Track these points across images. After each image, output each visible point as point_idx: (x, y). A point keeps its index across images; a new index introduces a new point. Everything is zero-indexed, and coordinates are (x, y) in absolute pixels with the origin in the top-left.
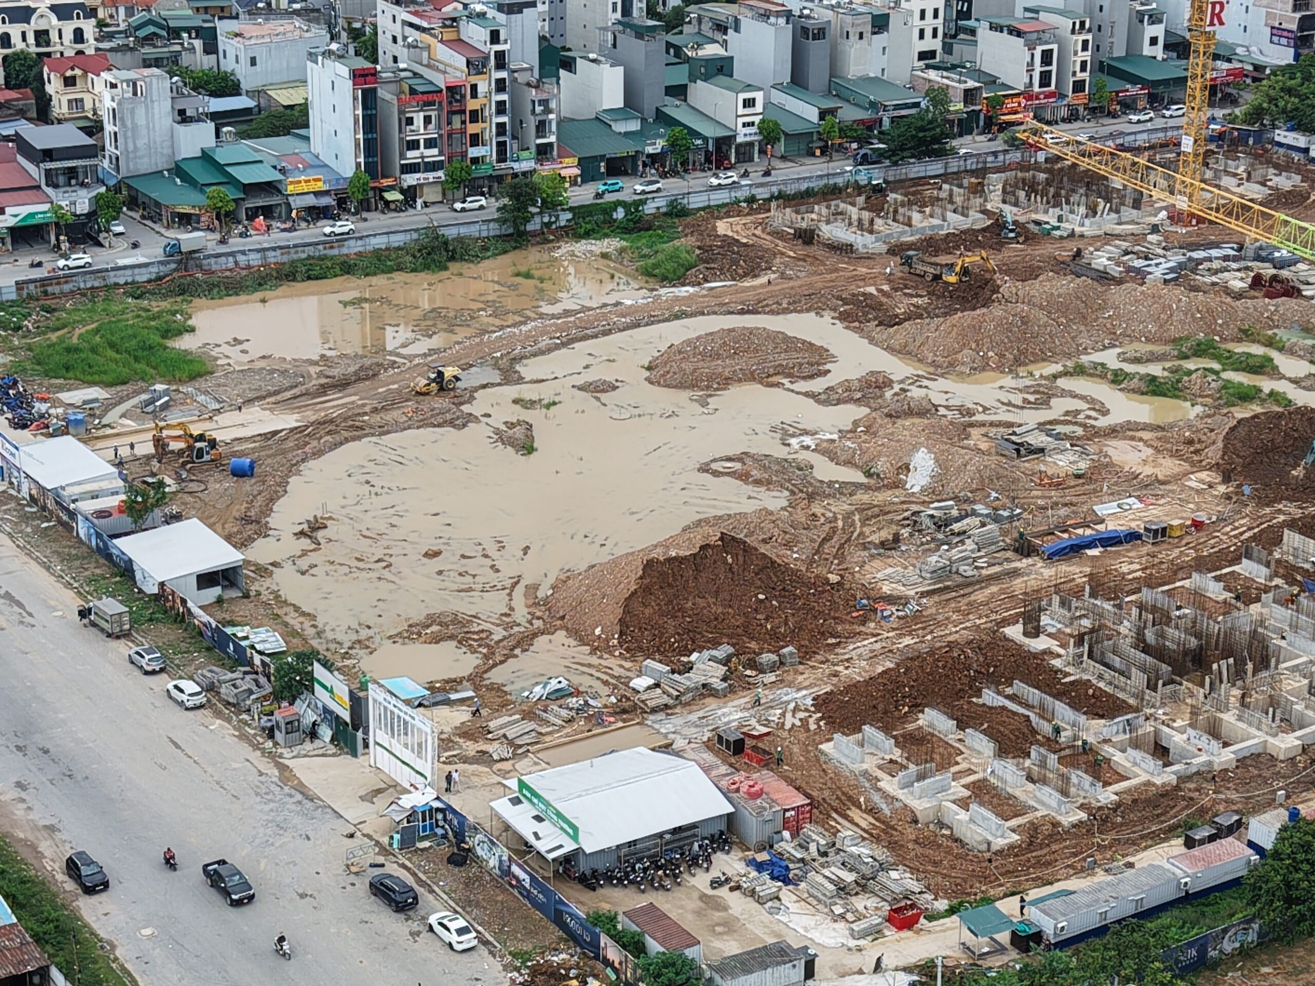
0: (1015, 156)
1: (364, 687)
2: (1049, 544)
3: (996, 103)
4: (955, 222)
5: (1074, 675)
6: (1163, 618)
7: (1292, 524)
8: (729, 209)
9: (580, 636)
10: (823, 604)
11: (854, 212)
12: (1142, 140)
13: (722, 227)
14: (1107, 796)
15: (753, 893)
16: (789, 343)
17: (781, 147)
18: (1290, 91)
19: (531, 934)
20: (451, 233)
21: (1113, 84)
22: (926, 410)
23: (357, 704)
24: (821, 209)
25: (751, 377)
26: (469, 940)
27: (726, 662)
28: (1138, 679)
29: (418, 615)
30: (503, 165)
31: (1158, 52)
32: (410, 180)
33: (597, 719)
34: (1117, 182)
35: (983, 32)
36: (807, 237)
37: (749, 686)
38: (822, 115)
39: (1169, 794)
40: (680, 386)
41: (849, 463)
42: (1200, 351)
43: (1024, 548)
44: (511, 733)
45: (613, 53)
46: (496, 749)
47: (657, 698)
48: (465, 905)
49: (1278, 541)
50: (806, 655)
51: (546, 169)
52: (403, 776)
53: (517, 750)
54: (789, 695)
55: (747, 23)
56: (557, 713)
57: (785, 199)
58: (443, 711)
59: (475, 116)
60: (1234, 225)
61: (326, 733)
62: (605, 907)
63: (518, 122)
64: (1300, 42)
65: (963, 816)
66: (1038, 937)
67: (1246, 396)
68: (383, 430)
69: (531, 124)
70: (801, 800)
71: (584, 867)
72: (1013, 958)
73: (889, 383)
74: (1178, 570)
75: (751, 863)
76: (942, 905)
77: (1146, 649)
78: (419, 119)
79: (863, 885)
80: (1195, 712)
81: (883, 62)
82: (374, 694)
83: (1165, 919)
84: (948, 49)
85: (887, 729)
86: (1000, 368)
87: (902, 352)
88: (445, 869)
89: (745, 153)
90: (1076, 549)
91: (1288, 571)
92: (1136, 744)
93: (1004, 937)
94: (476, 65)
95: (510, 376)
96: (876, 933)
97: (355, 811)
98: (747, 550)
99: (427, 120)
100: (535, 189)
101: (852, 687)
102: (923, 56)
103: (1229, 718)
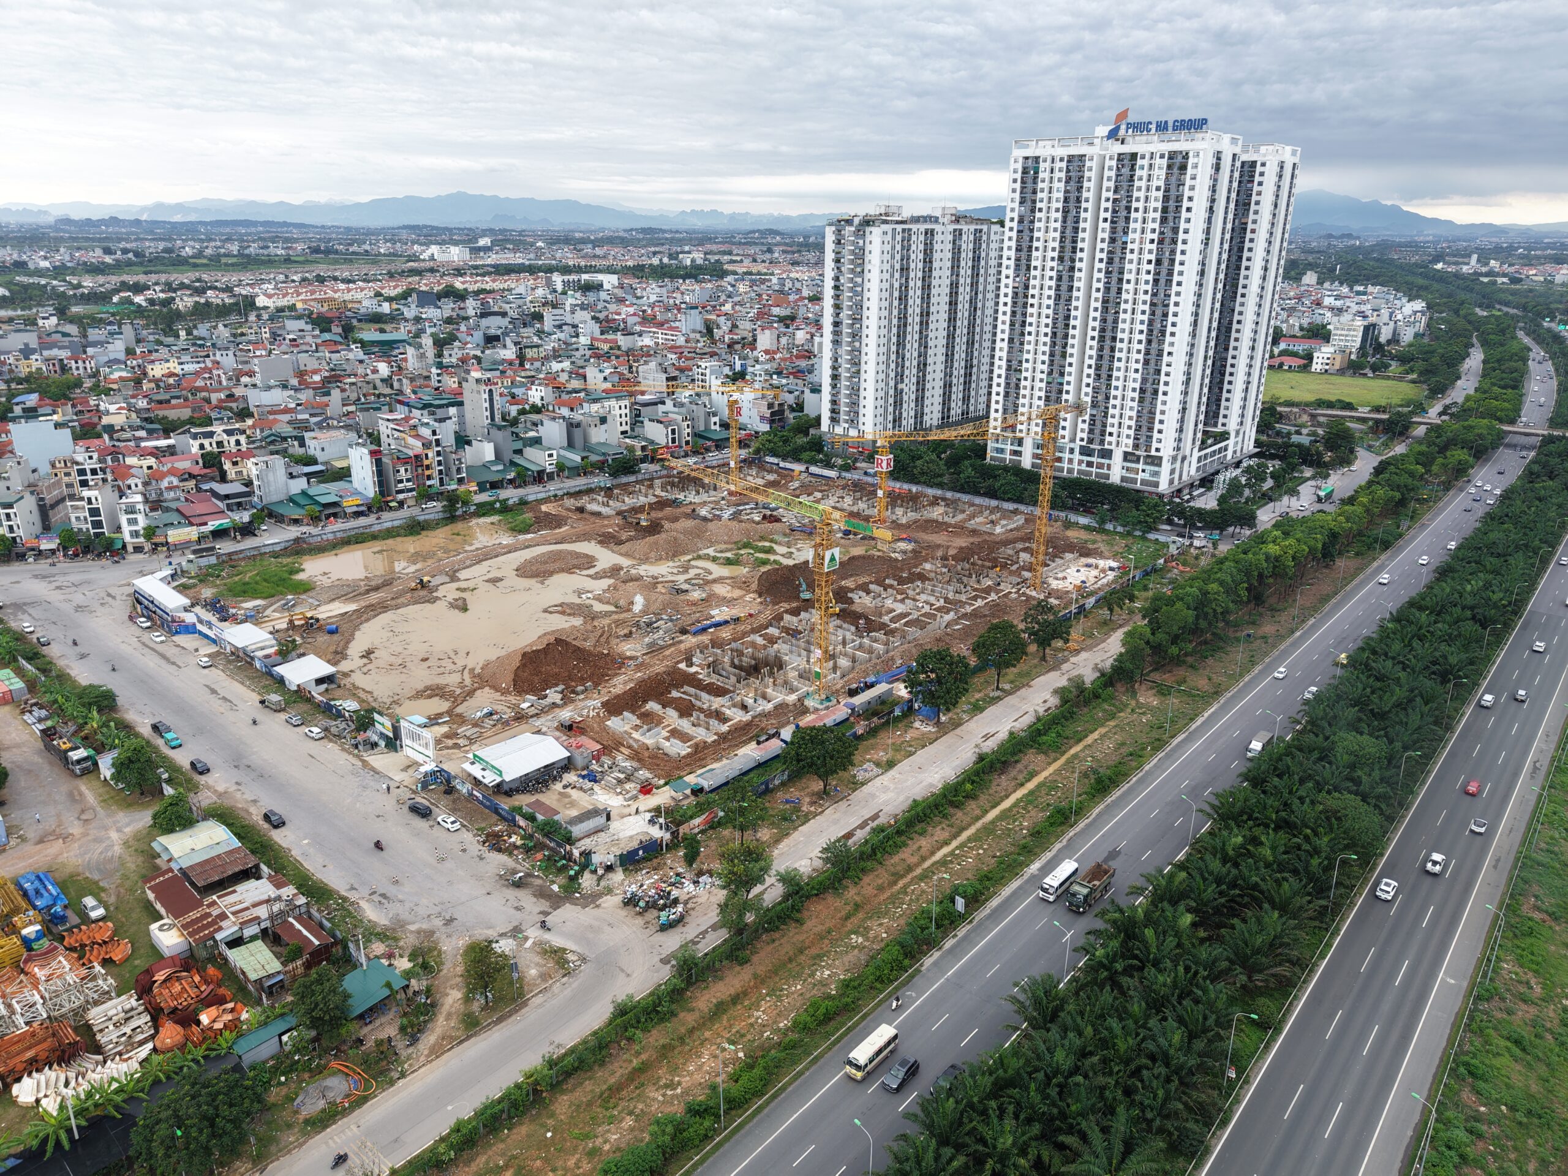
0: (665, 472)
1: (398, 721)
2: (693, 629)
3: (655, 451)
4: (642, 500)
5: (708, 681)
6: (740, 654)
7: (787, 612)
8: (546, 500)
9: (496, 688)
10: (602, 663)
11: (600, 498)
12: (715, 463)
13: (544, 508)
14: (725, 728)
15: (581, 789)
16: (578, 555)
17: (566, 473)
18: (770, 441)
19: (484, 820)
20: (421, 518)
21: (701, 441)
22: (638, 579)
23: (396, 729)
24: (586, 498)
25: (562, 570)
26: (457, 826)
27: (562, 692)
28: (733, 679)
29: (420, 686)
31: (717, 427)
32: (401, 497)
33: (506, 723)
34: (706, 480)
35: (647, 423)
36: (581, 510)
37: (573, 701)
38: (583, 459)
39: (749, 724)
40: (532, 577)
41: (608, 603)
42: (746, 546)
43: (684, 631)
44: (468, 734)
45: (488, 437)
46: (461, 742)
47: (533, 711)
48: (453, 811)
49: (782, 619)
50: (596, 685)
51: (462, 488)
52: (420, 758)
53: (471, 741)
54: (591, 703)
55: (546, 422)
56: (488, 723)
57: (570, 495)
58: (436, 728)
59: (428, 467)
60: (754, 495)
61: (382, 743)
62: (517, 803)
63: (448, 469)
64: (771, 422)
65: (667, 744)
66: (701, 790)
67: (765, 562)
68: (397, 607)
69: (454, 469)
70: (599, 747)
71: (506, 787)
72: (692, 800)
73: (622, 568)
74: (745, 634)
75: (580, 776)
76: (662, 782)
77: (735, 667)
78: (402, 470)
79: (628, 778)
80: (756, 690)
81: (606, 436)
82: (403, 724)
83: (752, 775)
84: (632, 429)
85: (633, 712)
86: (667, 559)
87: (626, 555)
88: (443, 796)
89: (551, 476)
90: (704, 630)
91: (786, 630)
92: (734, 706)
93: (688, 792)
94: (427, 445)
95: (454, 578)
96: (635, 798)
97: (398, 777)
98: (567, 643)
99: (406, 470)
100: (458, 497)
101: (617, 697)
102: (623, 433)
103: (769, 691)
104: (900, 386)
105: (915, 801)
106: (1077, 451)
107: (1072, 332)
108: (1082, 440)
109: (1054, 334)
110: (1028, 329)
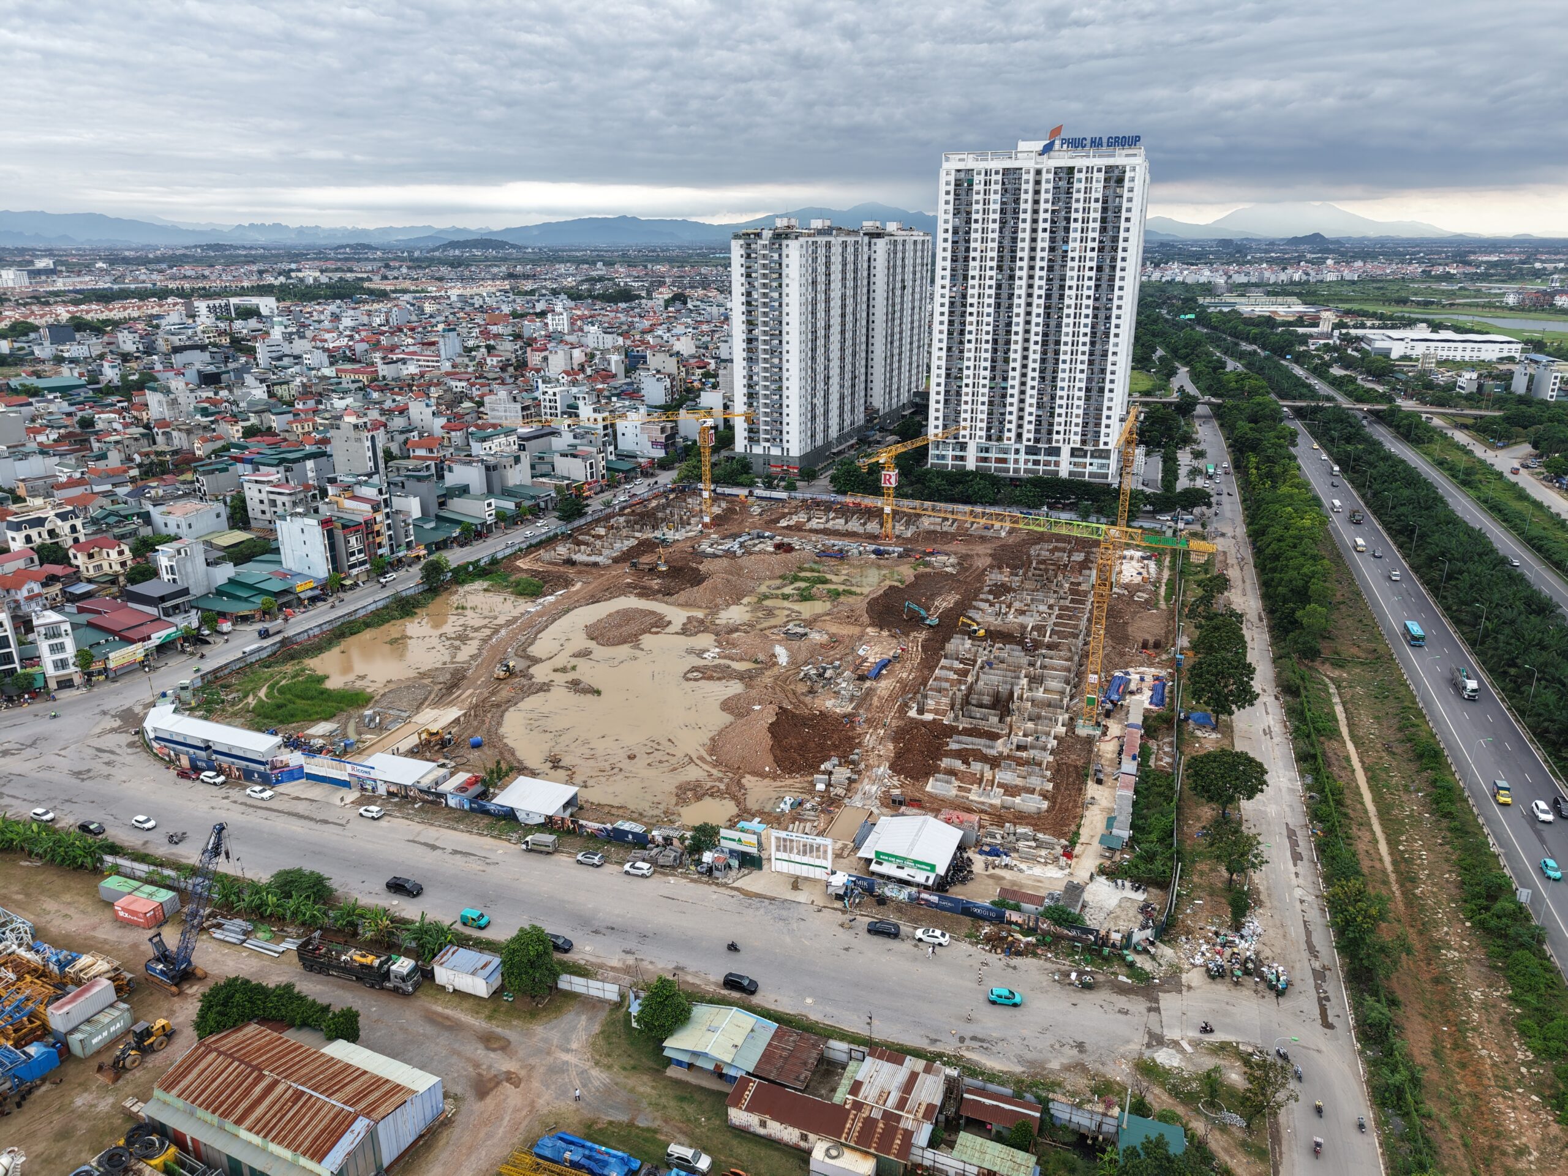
30: (394, 556)
32: (354, 572)
106: (1023, 451)
107: (1013, 338)
108: (1029, 440)
109: (995, 341)
110: (967, 337)
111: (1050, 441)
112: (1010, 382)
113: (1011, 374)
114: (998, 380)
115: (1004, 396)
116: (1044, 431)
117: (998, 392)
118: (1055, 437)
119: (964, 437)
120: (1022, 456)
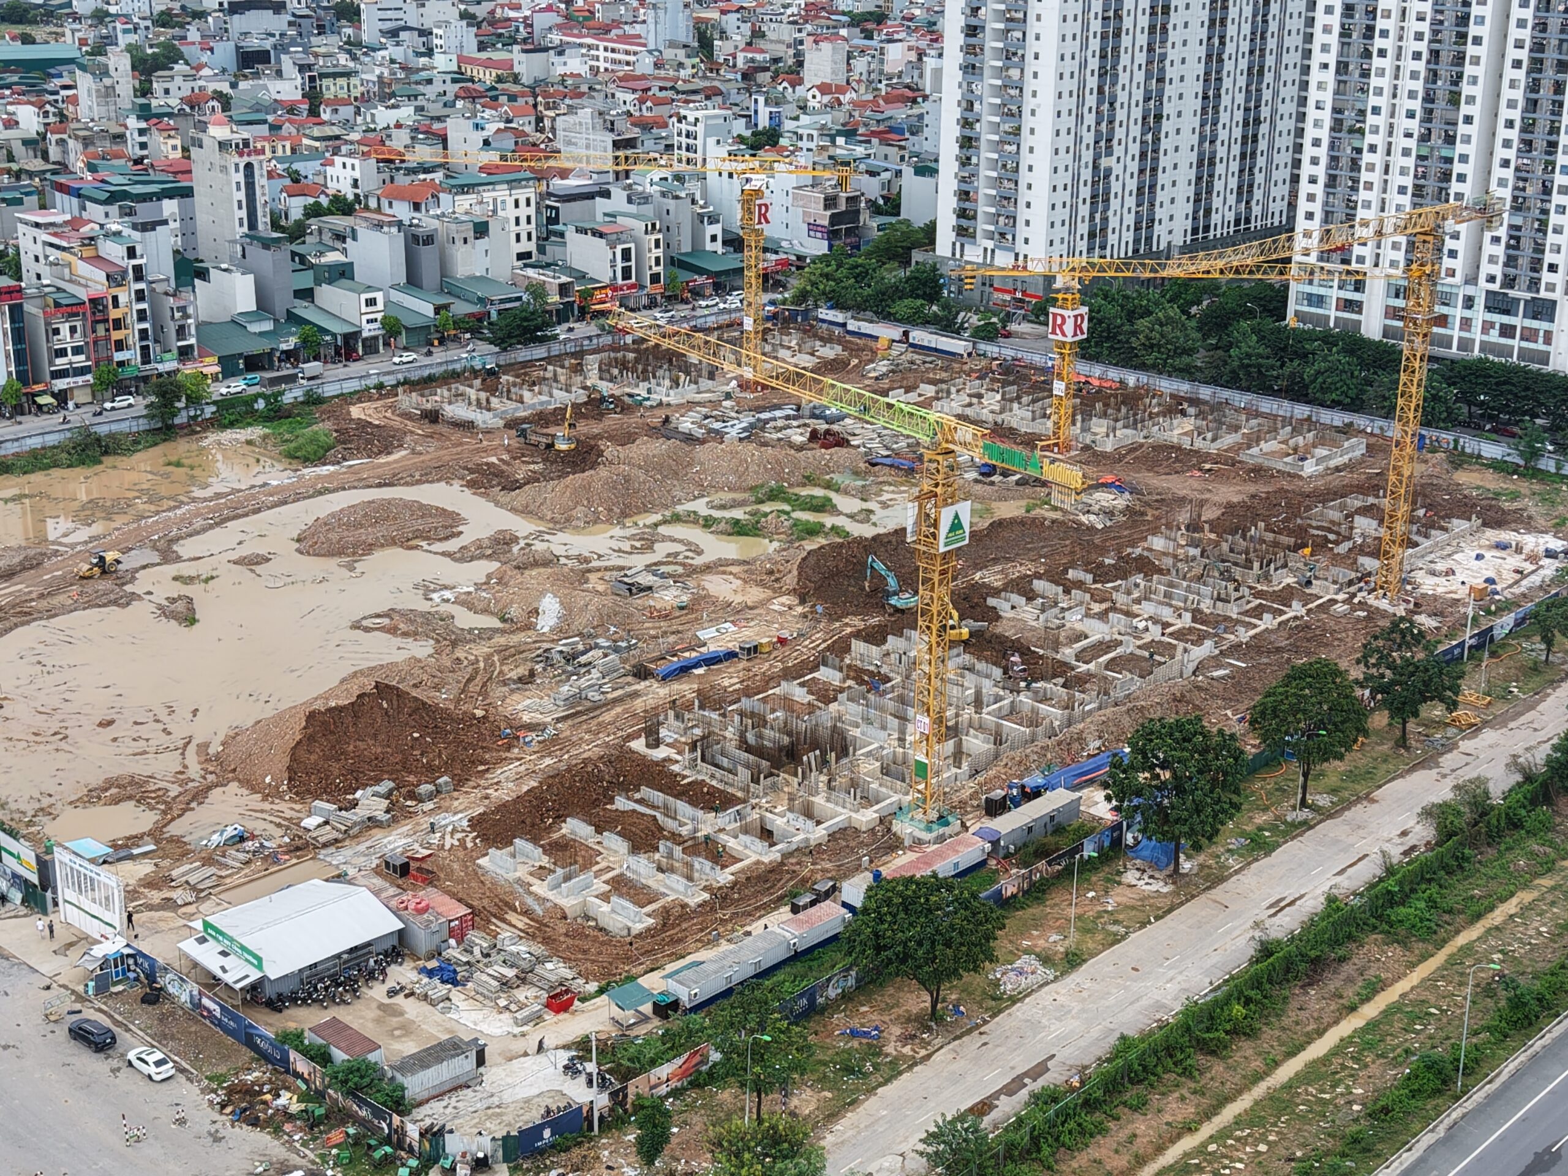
0: (607, 340)
1: (49, 851)
2: (662, 667)
3: (587, 295)
4: (561, 397)
5: (691, 777)
6: (760, 721)
7: (857, 635)
8: (360, 396)
9: (252, 785)
10: (471, 737)
11: (472, 393)
12: (711, 321)
13: (356, 411)
14: (724, 877)
15: (425, 997)
16: (425, 511)
17: (403, 339)
18: (827, 276)
19: (225, 1058)
20: (103, 430)
21: (684, 276)
22: (548, 561)
23: (44, 867)
24: (443, 392)
25: (393, 542)
26: (168, 1069)
27: (388, 796)
28: (744, 774)
29: (96, 779)
30: (148, 367)
31: (718, 247)
32: (60, 384)
33: (272, 858)
34: (694, 357)
35: (570, 234)
36: (433, 417)
37: (410, 815)
38: (438, 310)
39: (775, 870)
40: (330, 554)
41: (486, 611)
42: (774, 495)
43: (642, 673)
44: (193, 879)
45: (243, 263)
46: (179, 895)
47: (327, 834)
48: (161, 1038)
49: (848, 649)
50: (459, 783)
51: (189, 369)
52: (93, 929)
53: (200, 893)
54: (445, 819)
55: (362, 232)
56: (235, 857)
57: (410, 384)
58: (128, 865)
59: (118, 324)
60: (792, 390)
61: (17, 896)
62: (292, 1026)
63: (159, 328)
64: (832, 235)
65: (605, 908)
66: (675, 1005)
67: (812, 531)
68: (51, 613)
69: (171, 329)
70: (463, 911)
71: (269, 992)
72: (655, 1025)
73: (515, 539)
74: (769, 681)
75: (423, 970)
76: (592, 987)
77: (749, 749)
78: (65, 329)
79: (523, 979)
80: (791, 799)
81: (487, 262)
82: (60, 856)
83: (780, 976)
84: (541, 250)
85: (535, 840)
86: (609, 521)
87: (525, 511)
88: (139, 1008)
89: (371, 347)
90: (685, 670)
91: (857, 674)
92: (745, 830)
93: (647, 1008)
94: (115, 278)
95: (168, 556)
96: (537, 1019)
97: (49, 965)
98: (400, 694)
99: (73, 330)
100: (180, 386)
101: (503, 807)
102: (521, 256)
103: (819, 800)
104: (1104, 162)
105: (1123, 1038)
106: (1480, 302)
107: (1471, 50)
108: (1492, 279)
109: (1435, 55)
110: (1378, 43)
111: (1534, 284)
112: (1460, 148)
113: (1462, 129)
114: (1436, 140)
115: (1446, 176)
116: (1524, 262)
117: (1434, 167)
118: (1546, 277)
119: (1361, 260)
120: (1479, 314)
